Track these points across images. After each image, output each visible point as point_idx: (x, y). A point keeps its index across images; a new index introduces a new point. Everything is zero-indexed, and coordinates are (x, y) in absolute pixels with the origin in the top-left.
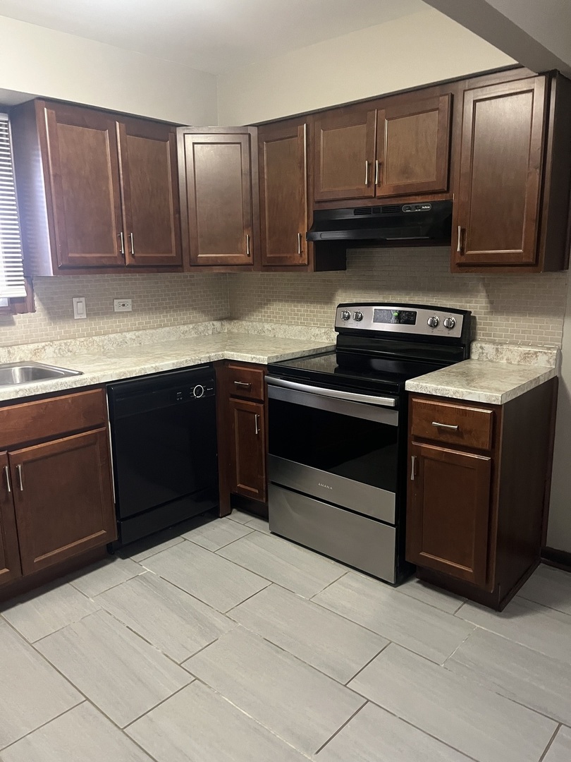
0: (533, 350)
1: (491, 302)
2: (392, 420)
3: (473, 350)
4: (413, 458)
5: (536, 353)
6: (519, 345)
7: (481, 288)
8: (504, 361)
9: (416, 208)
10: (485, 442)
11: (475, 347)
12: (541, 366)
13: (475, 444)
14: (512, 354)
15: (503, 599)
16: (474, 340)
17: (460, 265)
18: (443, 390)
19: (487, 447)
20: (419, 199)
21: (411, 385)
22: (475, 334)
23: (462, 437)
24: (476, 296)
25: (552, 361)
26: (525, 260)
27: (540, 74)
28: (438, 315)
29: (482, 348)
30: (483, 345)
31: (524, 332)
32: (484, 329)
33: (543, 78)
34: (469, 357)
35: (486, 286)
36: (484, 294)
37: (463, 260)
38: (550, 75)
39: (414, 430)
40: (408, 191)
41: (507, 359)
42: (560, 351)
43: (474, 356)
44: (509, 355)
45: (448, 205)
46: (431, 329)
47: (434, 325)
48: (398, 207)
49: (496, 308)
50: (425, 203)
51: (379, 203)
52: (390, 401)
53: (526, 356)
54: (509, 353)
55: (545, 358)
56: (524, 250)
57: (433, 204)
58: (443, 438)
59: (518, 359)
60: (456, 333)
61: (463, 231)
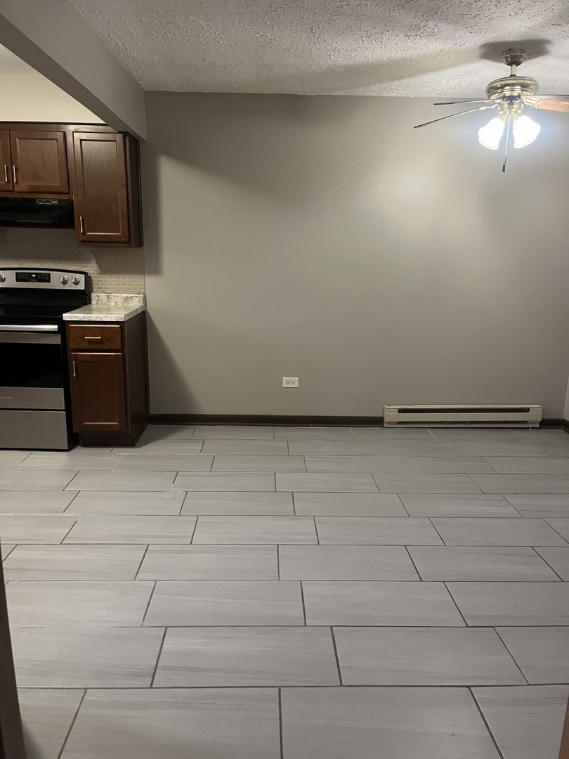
0: (129, 295)
1: (100, 267)
2: (57, 340)
3: (93, 298)
4: (74, 362)
5: (132, 297)
6: (121, 293)
7: (92, 257)
8: (113, 304)
9: (48, 202)
10: (118, 344)
11: (94, 295)
12: (136, 304)
13: (112, 347)
14: (118, 298)
15: (136, 438)
16: (92, 292)
17: (83, 241)
18: (87, 317)
19: (119, 347)
20: (49, 196)
21: (67, 316)
22: (92, 288)
23: (104, 344)
24: (90, 263)
25: (141, 301)
26: (123, 240)
27: (119, 132)
28: (66, 276)
29: (98, 296)
30: (99, 294)
31: (123, 285)
32: (98, 284)
33: (121, 135)
34: (90, 303)
35: (95, 256)
36: (95, 261)
37: (85, 238)
38: (125, 134)
39: (72, 345)
40: (41, 190)
41: (115, 302)
42: (144, 294)
43: (94, 302)
44: (116, 299)
45: (71, 203)
46: (62, 285)
47: (65, 282)
48: (34, 200)
49: (104, 270)
50: (54, 199)
51: (17, 196)
52: (54, 327)
53: (126, 299)
54: (116, 298)
55: (138, 299)
56: (122, 234)
57: (60, 201)
58: (92, 347)
59: (122, 301)
60: (82, 286)
61: (83, 220)
